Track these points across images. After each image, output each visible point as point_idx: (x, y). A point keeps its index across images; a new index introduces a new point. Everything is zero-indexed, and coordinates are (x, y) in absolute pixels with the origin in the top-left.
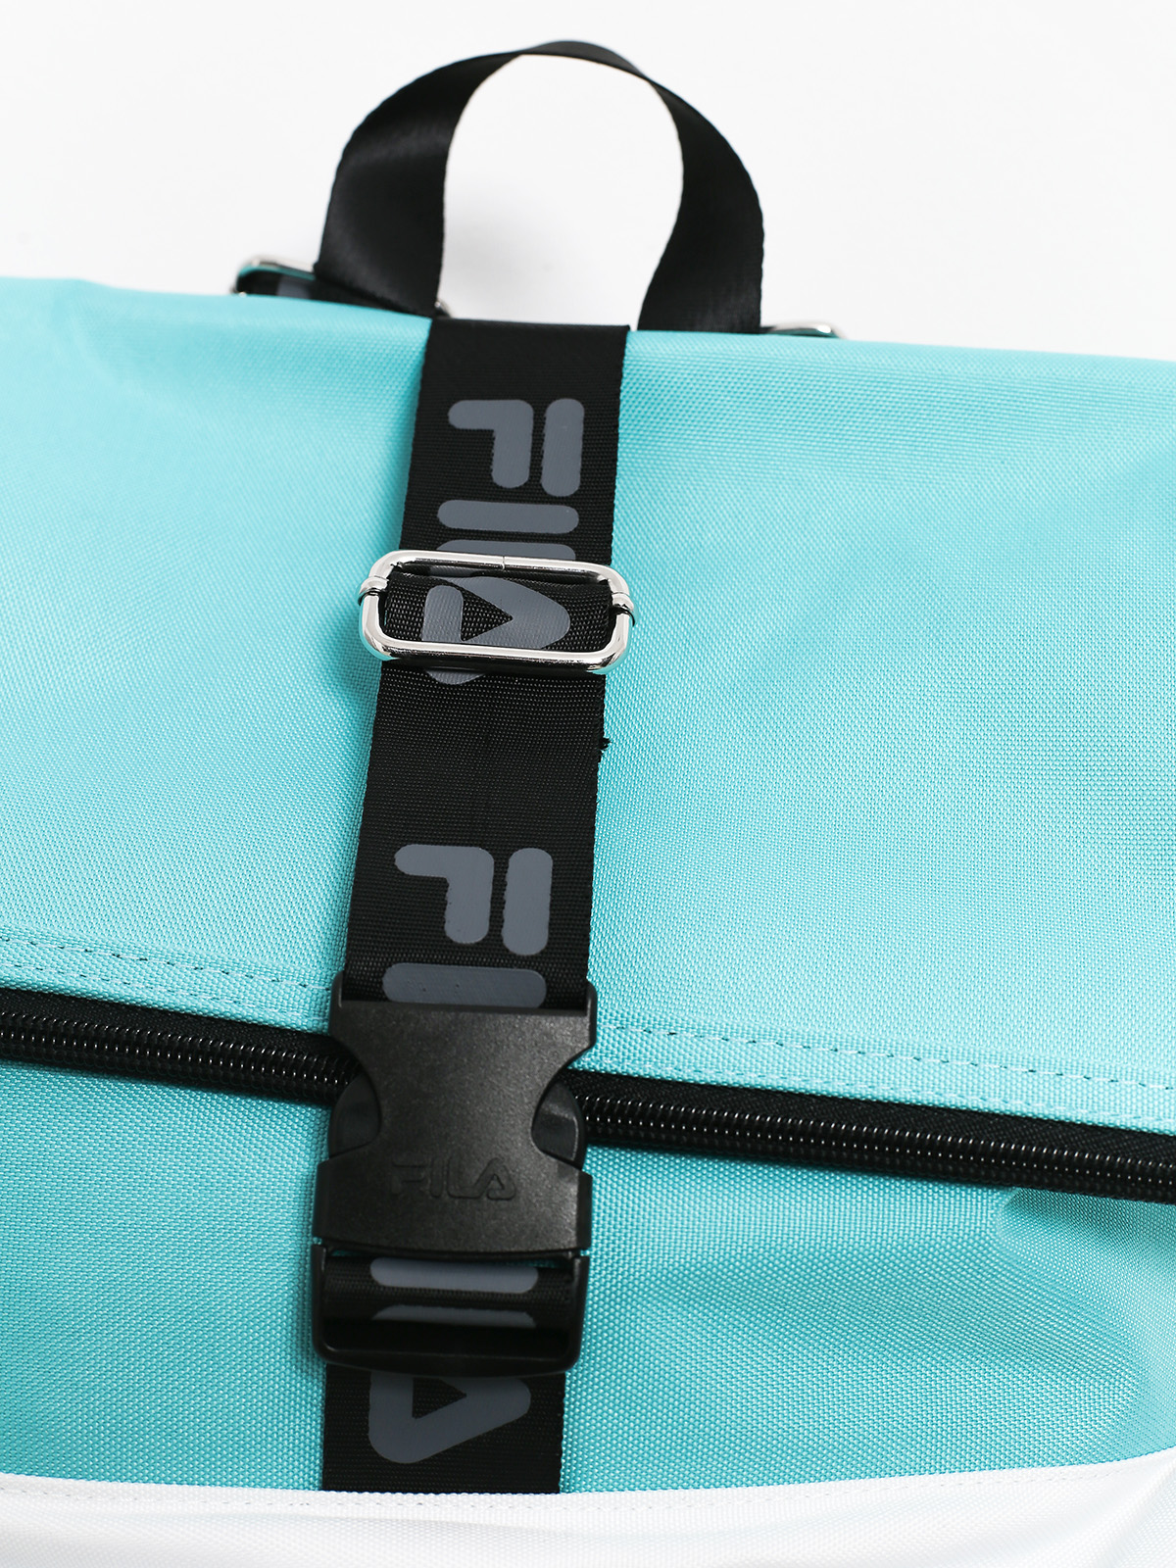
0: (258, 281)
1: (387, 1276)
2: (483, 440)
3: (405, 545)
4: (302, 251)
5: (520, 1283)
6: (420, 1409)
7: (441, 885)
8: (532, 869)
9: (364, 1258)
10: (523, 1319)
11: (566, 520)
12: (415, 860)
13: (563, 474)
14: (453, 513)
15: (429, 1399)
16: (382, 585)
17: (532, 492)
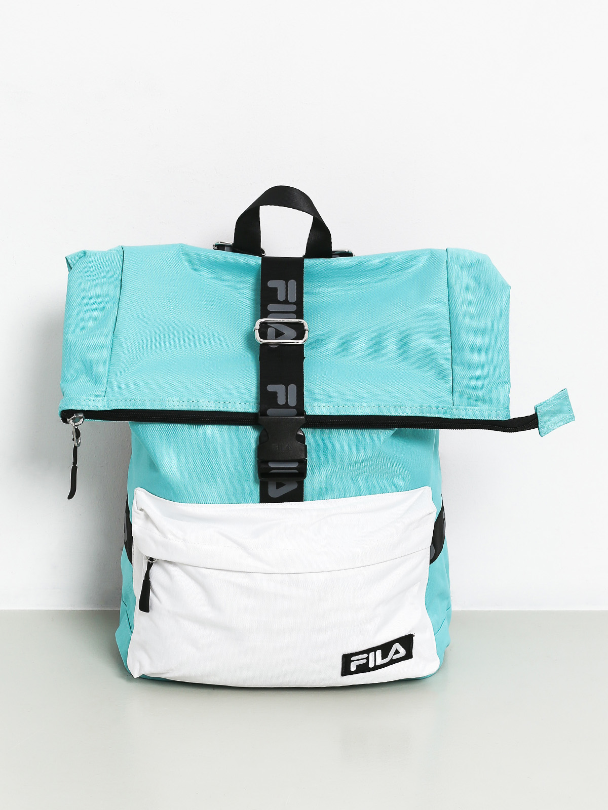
0: (220, 247)
1: (271, 465)
2: (275, 290)
3: (262, 318)
4: (230, 240)
5: (295, 465)
6: (278, 488)
7: (276, 393)
8: (293, 388)
9: (267, 462)
10: (296, 471)
11: (293, 308)
12: (271, 388)
13: (292, 298)
14: (271, 307)
15: (279, 485)
16: (258, 327)
17: (286, 302)
